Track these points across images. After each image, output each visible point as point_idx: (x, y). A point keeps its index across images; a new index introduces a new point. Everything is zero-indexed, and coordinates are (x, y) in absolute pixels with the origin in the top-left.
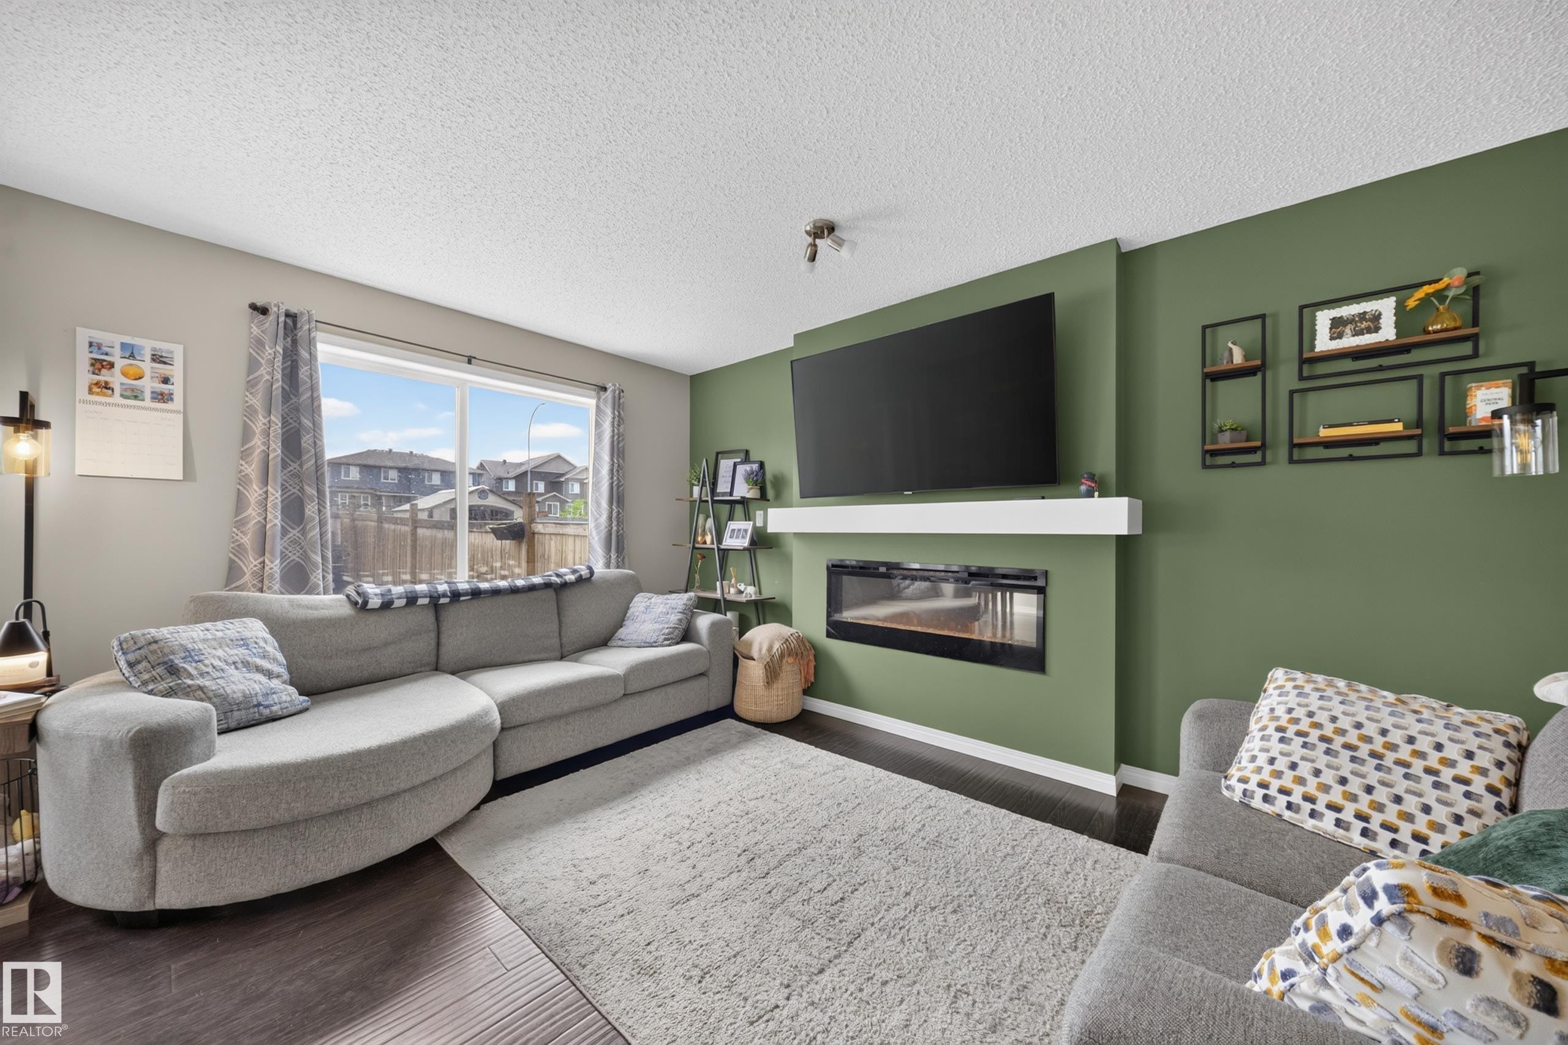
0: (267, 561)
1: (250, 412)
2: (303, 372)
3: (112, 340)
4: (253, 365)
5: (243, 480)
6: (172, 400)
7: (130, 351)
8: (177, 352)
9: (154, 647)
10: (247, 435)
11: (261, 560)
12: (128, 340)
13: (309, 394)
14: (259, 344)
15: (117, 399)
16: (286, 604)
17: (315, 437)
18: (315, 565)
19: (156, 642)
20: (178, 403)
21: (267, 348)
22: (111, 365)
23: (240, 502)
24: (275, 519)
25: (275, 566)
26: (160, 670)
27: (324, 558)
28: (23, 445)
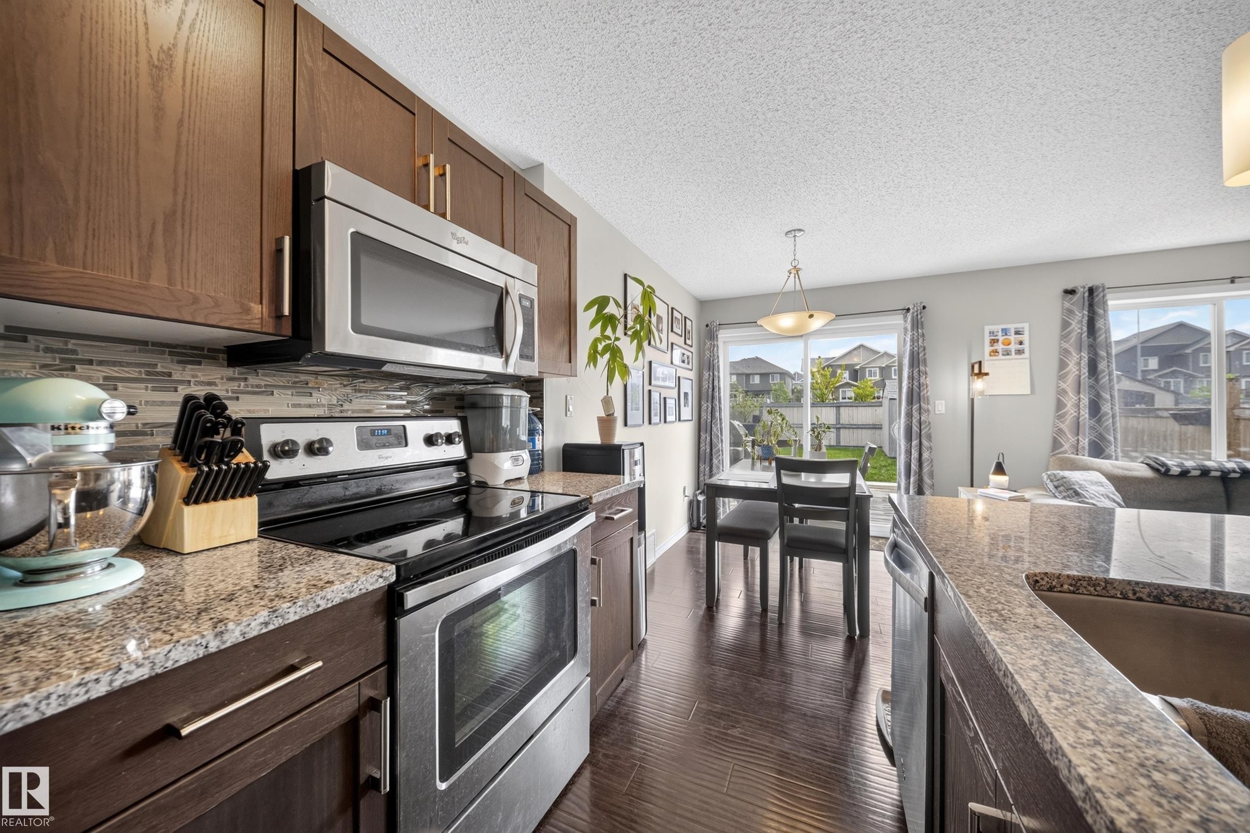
0: (1080, 439)
1: (1065, 352)
2: (1100, 324)
3: (997, 328)
4: (1065, 325)
5: (1062, 392)
6: (1024, 352)
7: (1005, 332)
8: (1025, 326)
9: (1064, 480)
10: (1063, 365)
11: (1076, 438)
12: (1004, 327)
13: (1104, 336)
14: (1070, 312)
15: (1001, 357)
16: (1109, 466)
17: (1108, 362)
18: (1109, 442)
19: (1065, 478)
20: (1027, 354)
21: (1077, 313)
22: (998, 340)
23: (1060, 405)
24: (1085, 413)
25: (1085, 442)
26: (1071, 492)
27: (1115, 438)
28: (979, 384)
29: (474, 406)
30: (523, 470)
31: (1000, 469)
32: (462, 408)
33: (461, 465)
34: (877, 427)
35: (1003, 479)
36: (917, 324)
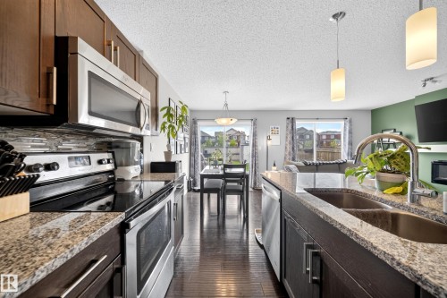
1: (287, 134)
2: (294, 127)
4: (287, 127)
5: (287, 145)
8: (279, 127)
10: (287, 138)
11: (289, 156)
12: (274, 127)
14: (288, 124)
15: (274, 135)
16: (296, 163)
18: (296, 157)
20: (279, 134)
22: (273, 130)
23: (286, 148)
24: (291, 150)
25: (291, 157)
26: (289, 170)
28: (269, 142)
29: (117, 147)
30: (138, 173)
31: (275, 165)
32: (111, 148)
33: (111, 172)
34: (238, 154)
35: (275, 168)
36: (254, 124)
